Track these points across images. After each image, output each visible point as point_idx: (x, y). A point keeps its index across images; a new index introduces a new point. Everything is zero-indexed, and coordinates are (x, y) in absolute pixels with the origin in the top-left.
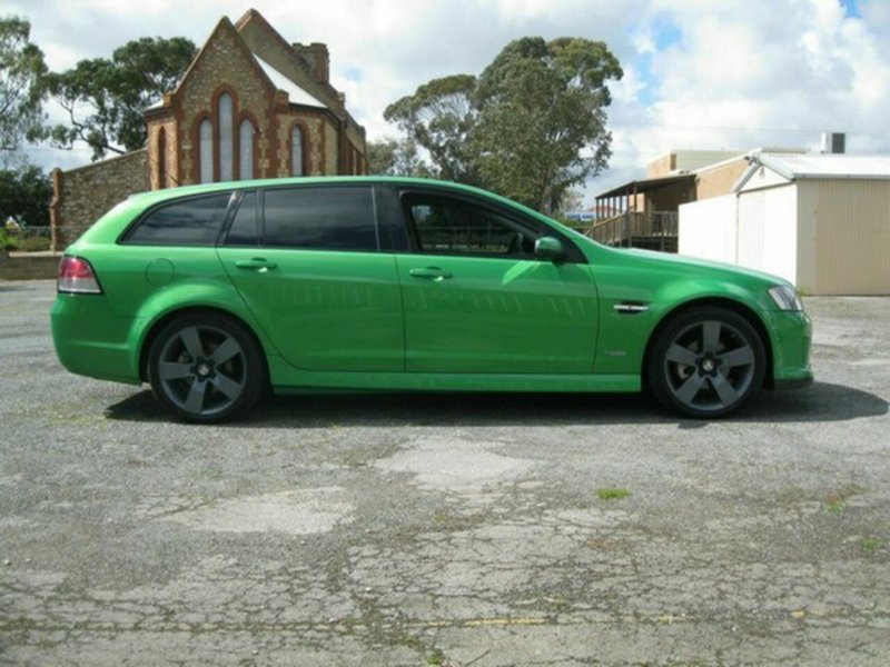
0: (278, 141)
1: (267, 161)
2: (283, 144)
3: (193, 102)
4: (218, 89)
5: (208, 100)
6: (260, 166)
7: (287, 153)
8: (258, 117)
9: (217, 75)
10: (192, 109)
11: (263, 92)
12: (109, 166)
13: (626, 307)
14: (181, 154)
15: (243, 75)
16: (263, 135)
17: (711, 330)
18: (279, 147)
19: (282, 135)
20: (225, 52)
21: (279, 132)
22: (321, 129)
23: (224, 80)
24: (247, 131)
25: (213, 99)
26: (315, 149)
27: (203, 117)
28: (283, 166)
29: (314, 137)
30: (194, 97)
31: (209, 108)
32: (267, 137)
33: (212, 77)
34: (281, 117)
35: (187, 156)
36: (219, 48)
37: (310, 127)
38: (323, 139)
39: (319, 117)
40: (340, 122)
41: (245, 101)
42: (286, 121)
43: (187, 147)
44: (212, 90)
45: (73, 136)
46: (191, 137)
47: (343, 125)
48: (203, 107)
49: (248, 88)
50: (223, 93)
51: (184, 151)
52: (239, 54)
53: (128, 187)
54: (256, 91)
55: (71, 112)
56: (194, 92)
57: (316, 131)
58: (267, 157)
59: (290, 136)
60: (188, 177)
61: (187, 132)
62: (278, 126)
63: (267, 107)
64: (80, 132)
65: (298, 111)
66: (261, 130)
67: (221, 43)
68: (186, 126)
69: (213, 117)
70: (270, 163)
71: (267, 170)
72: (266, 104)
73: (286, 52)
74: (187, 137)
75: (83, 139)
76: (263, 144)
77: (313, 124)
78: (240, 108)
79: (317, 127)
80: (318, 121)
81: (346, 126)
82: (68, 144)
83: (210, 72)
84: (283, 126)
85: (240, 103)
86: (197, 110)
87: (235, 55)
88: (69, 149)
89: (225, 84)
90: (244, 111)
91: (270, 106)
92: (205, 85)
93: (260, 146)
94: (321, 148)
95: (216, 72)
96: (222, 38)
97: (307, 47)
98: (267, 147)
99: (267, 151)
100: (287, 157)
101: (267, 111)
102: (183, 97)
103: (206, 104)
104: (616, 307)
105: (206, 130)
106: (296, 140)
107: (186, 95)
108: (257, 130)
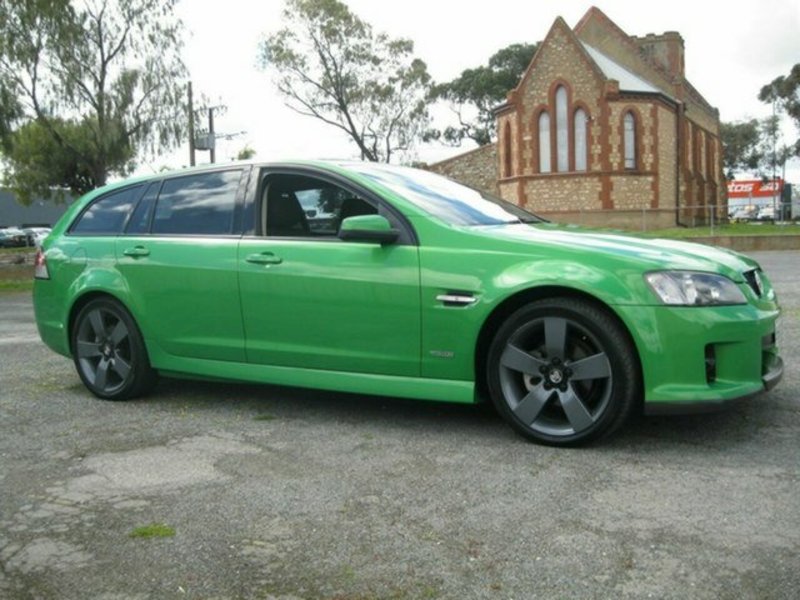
0: (610, 128)
1: (599, 147)
2: (615, 130)
3: (532, 97)
4: (553, 84)
5: (545, 94)
6: (592, 152)
7: (618, 138)
8: (590, 107)
9: (552, 71)
10: (532, 104)
11: (594, 82)
12: (466, 159)
13: (452, 298)
14: (522, 145)
15: (577, 68)
16: (595, 123)
17: (555, 330)
18: (610, 133)
19: (614, 122)
20: (560, 49)
21: (610, 118)
22: (654, 113)
23: (559, 75)
24: (581, 119)
25: (550, 93)
26: (647, 133)
27: (542, 111)
28: (615, 150)
29: (647, 121)
30: (533, 93)
31: (546, 101)
32: (599, 124)
33: (548, 72)
34: (611, 105)
35: (528, 147)
36: (554, 46)
37: (642, 112)
38: (656, 122)
39: (650, 102)
40: (677, 105)
41: (578, 93)
42: (617, 108)
43: (527, 138)
44: (549, 85)
45: (462, 135)
46: (531, 130)
47: (681, 107)
48: (541, 101)
49: (582, 80)
50: (559, 86)
51: (525, 142)
52: (572, 49)
53: (481, 177)
54: (588, 82)
55: (459, 114)
56: (533, 89)
57: (648, 115)
58: (599, 143)
59: (622, 122)
60: (528, 165)
61: (527, 125)
62: (610, 114)
63: (599, 97)
64: (467, 130)
65: (629, 98)
66: (593, 118)
67: (556, 41)
68: (527, 119)
69: (550, 109)
70: (602, 149)
71: (599, 155)
72: (597, 93)
73: (625, 43)
74: (527, 129)
75: (470, 137)
76: (596, 131)
77: (644, 109)
78: (574, 100)
79: (649, 111)
80: (650, 105)
81: (685, 109)
82: (458, 143)
83: (547, 68)
84: (614, 113)
85: (574, 94)
86: (536, 104)
87: (568, 51)
88: (458, 146)
89: (560, 79)
90: (577, 102)
91: (602, 95)
92: (542, 81)
93: (593, 133)
94: (654, 131)
95: (551, 68)
96: (556, 37)
97: (660, 37)
98: (599, 134)
99: (599, 137)
100: (619, 142)
101: (598, 100)
102: (523, 94)
103: (544, 98)
104: (440, 297)
105: (545, 121)
106: (629, 126)
107: (526, 92)
108: (590, 118)
